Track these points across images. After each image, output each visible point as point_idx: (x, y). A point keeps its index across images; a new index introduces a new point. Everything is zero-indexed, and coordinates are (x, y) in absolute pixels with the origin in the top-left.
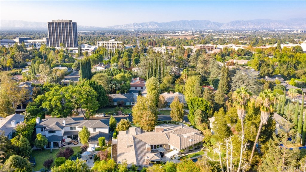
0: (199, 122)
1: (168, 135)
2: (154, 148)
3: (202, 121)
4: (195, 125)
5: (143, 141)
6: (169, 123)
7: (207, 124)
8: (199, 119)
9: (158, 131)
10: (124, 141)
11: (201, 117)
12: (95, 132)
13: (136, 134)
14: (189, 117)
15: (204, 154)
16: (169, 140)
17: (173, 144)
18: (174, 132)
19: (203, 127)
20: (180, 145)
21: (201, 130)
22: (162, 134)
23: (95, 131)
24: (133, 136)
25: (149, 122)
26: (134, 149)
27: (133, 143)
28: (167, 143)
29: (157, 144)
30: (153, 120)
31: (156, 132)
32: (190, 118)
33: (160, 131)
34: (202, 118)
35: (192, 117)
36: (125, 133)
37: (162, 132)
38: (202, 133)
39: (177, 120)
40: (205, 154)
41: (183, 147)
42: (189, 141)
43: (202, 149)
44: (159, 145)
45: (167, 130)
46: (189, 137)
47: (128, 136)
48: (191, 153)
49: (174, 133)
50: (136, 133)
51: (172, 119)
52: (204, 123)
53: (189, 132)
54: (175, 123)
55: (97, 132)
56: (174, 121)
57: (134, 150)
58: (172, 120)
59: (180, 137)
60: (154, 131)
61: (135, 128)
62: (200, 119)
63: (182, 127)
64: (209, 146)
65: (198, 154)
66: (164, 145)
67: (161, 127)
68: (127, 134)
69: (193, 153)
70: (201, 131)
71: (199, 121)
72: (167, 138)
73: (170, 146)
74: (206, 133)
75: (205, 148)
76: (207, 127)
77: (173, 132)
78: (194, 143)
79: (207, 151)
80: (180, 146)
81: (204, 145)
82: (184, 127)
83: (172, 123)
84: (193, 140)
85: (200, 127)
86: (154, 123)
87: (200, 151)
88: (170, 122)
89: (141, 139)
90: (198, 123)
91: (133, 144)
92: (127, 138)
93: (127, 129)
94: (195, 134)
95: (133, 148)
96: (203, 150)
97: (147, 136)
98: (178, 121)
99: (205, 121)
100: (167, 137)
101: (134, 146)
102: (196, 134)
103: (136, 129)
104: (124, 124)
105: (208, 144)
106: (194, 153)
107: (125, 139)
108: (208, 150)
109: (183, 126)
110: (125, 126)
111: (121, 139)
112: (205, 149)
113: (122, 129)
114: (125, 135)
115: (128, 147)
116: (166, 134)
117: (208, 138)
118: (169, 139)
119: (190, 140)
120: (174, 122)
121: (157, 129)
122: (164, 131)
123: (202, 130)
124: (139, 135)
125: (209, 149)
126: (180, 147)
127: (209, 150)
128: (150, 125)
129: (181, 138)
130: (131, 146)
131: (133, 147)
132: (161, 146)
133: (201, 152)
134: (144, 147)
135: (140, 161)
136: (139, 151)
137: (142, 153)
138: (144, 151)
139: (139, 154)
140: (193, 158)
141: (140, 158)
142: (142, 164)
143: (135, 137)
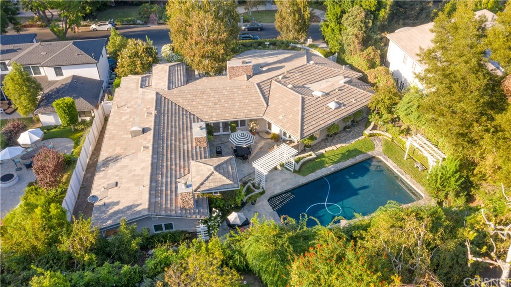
0: (358, 46)
1: (266, 89)
2: (221, 129)
3: (365, 42)
4: (344, 52)
5: (188, 109)
6: (271, 47)
7: (379, 51)
8: (356, 35)
9: (235, 76)
10: (128, 110)
11: (364, 29)
12: (60, 78)
13: (169, 89)
14: (326, 30)
15: (373, 148)
16: (267, 104)
17: (281, 117)
18: (284, 77)
19: (368, 60)
20: (302, 123)
21: (359, 68)
22: (247, 87)
23: (62, 74)
24: (157, 94)
25: (209, 48)
26: (150, 145)
27: (152, 119)
28: (261, 116)
29: (229, 117)
30: (222, 41)
31: (231, 78)
32: (327, 33)
33: (242, 75)
34: (365, 32)
35: (333, 30)
36: (138, 83)
37: (249, 77)
38: (364, 79)
39: (291, 37)
40: (376, 149)
41: (310, 129)
42: (328, 109)
43: (367, 132)
44: (236, 122)
45: (264, 69)
46: (327, 94)
47: (143, 93)
48: (334, 148)
49: (283, 81)
50: (170, 81)
51: (278, 33)
52: (370, 49)
53: (327, 78)
54: (285, 46)
55: (67, 79)
56: (284, 40)
57: (151, 148)
58: (279, 38)
59: (300, 96)
60: (226, 75)
61: (170, 67)
62: (360, 36)
63: (308, 61)
64: (387, 123)
65: (356, 150)
66: (251, 121)
67: (243, 63)
68: (141, 87)
69: (339, 146)
70: (359, 71)
71: (357, 41)
72: (262, 99)
73: (270, 125)
74: (376, 78)
75: (375, 128)
76: (378, 61)
77: (280, 77)
78: (345, 112)
79: (381, 137)
80: (302, 126)
81: (374, 119)
82: (312, 62)
83: (280, 47)
84: (339, 105)
85: (358, 59)
86: (222, 51)
87: (361, 138)
88: (274, 44)
89: (181, 102)
90: (352, 47)
91: (151, 124)
92: (139, 102)
93: (147, 68)
94: (347, 85)
95: (149, 142)
96: (371, 135)
97: (202, 93)
98: (296, 40)
99: (373, 41)
100: (261, 95)
101: (152, 132)
102: (349, 82)
103: (170, 71)
104: (136, 54)
105: (386, 116)
106: (344, 145)
107: (133, 102)
108: (387, 134)
109: (310, 57)
110: (139, 62)
111: (123, 103)
112: (375, 132)
113: (131, 70)
114: (137, 89)
115: (135, 134)
116: (258, 84)
117: (387, 98)
118: (267, 100)
119: (332, 105)
120: (283, 43)
121: (233, 68)
122: (254, 74)
123: (366, 67)
124: (175, 91)
125: (387, 131)
126: (302, 130)
127: (388, 136)
128: (214, 57)
129: (303, 99)
130: (144, 131)
131: (150, 135)
132: (243, 123)
133: (364, 142)
134: (187, 133)
135: (164, 193)
136: (169, 148)
137: (175, 156)
138: (184, 150)
139: (165, 164)
140: (340, 163)
141: (164, 180)
142: (169, 206)
143: (163, 98)
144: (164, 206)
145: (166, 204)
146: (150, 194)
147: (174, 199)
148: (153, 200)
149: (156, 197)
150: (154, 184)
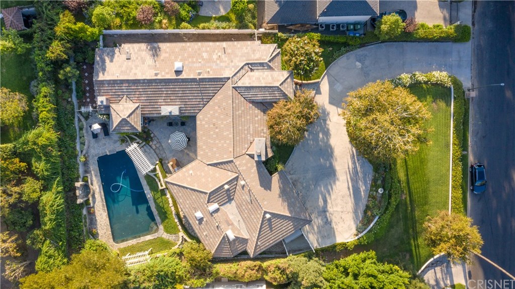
1: (229, 167)
13: (236, 87)
16: (210, 165)
26: (159, 77)
28: (199, 158)
48: (170, 204)
57: (155, 78)
59: (209, 192)
61: (278, 87)
65: (166, 218)
69: (172, 208)
72: (215, 162)
75: (184, 240)
95: (163, 76)
101: (175, 77)
103: (271, 87)
106: (173, 212)
107: (226, 59)
118: (213, 165)
119: (199, 214)
131: (172, 76)
134: (178, 102)
135: (112, 88)
136: (157, 90)
137: (149, 94)
138: (158, 99)
139: (140, 87)
140: (154, 204)
141: (123, 88)
142: (102, 91)
143: (223, 83)
144: (101, 88)
145: (104, 90)
146: (110, 80)
147: (108, 94)
148: (105, 82)
149: (108, 84)
150: (118, 82)
